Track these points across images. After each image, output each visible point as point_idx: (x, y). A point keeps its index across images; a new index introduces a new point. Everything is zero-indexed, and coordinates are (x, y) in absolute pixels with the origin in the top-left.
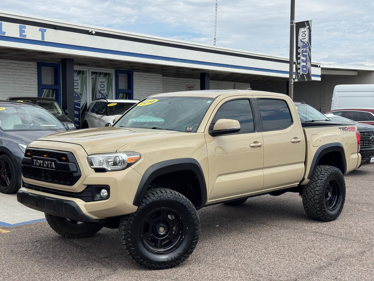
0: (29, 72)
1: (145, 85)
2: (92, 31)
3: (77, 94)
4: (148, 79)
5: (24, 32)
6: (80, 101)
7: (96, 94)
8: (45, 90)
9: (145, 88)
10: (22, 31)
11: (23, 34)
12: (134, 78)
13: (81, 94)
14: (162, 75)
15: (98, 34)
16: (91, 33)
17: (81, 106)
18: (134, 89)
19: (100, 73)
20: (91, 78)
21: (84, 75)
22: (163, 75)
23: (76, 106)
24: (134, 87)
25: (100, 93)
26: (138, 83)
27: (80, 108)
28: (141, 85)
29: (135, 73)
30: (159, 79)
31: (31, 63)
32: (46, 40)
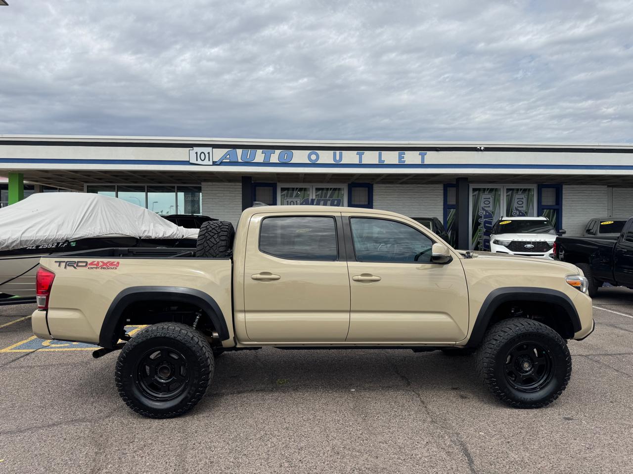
0: (436, 194)
1: (581, 199)
2: (480, 148)
3: (488, 212)
4: (585, 192)
5: (403, 158)
6: (491, 220)
7: (512, 212)
8: (452, 210)
9: (580, 202)
10: (401, 158)
11: (402, 160)
12: (564, 192)
13: (492, 212)
14: (606, 186)
15: (487, 149)
16: (480, 150)
17: (493, 224)
18: (563, 204)
19: (518, 190)
20: (505, 194)
21: (497, 192)
22: (609, 186)
23: (486, 225)
24: (564, 202)
25: (517, 210)
26: (569, 197)
27: (492, 226)
28: (573, 199)
29: (564, 187)
30: (603, 192)
31: (437, 186)
32: (426, 163)
